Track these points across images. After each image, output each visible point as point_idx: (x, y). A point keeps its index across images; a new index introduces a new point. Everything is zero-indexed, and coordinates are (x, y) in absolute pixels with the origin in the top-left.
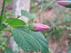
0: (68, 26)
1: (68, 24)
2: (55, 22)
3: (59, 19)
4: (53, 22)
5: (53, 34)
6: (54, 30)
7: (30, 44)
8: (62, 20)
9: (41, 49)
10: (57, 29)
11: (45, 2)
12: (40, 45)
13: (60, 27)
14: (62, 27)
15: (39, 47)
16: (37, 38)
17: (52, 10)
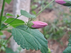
0: (68, 27)
1: (68, 25)
2: (56, 23)
3: (60, 21)
4: (53, 23)
5: (54, 35)
6: (54, 31)
7: (29, 43)
8: (62, 21)
9: (40, 48)
10: (58, 30)
11: (45, 4)
12: (39, 43)
13: (60, 28)
14: (63, 28)
15: (38, 46)
16: (36, 37)
17: (53, 12)
